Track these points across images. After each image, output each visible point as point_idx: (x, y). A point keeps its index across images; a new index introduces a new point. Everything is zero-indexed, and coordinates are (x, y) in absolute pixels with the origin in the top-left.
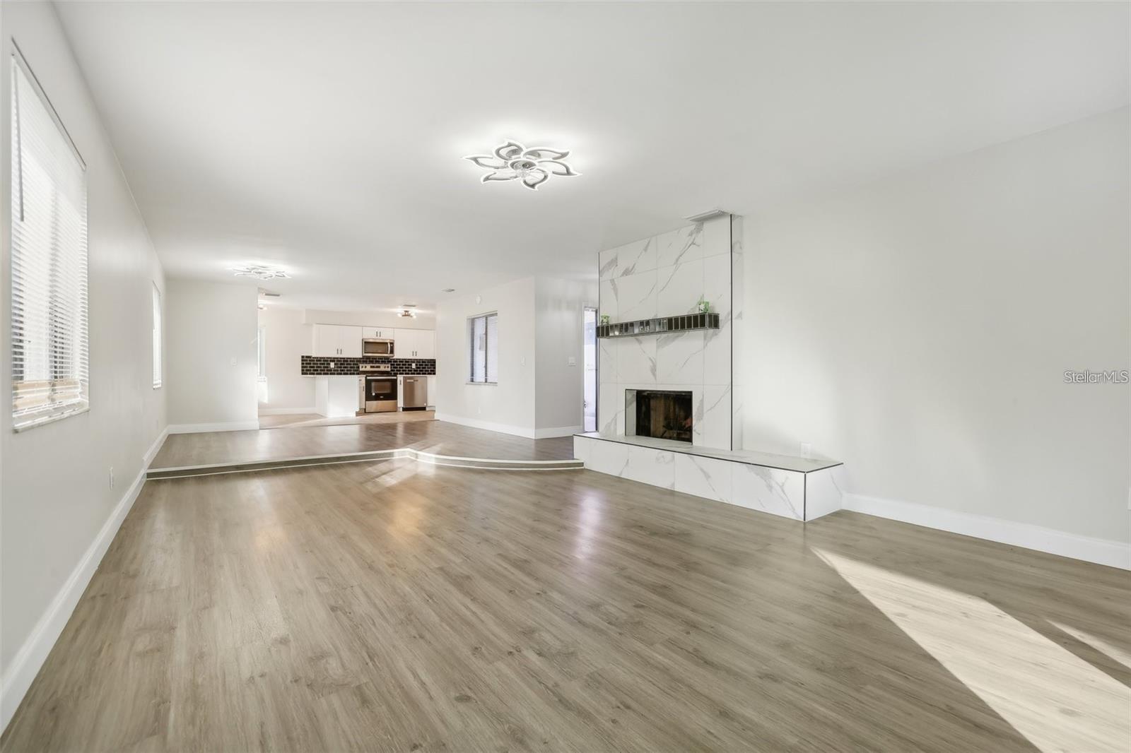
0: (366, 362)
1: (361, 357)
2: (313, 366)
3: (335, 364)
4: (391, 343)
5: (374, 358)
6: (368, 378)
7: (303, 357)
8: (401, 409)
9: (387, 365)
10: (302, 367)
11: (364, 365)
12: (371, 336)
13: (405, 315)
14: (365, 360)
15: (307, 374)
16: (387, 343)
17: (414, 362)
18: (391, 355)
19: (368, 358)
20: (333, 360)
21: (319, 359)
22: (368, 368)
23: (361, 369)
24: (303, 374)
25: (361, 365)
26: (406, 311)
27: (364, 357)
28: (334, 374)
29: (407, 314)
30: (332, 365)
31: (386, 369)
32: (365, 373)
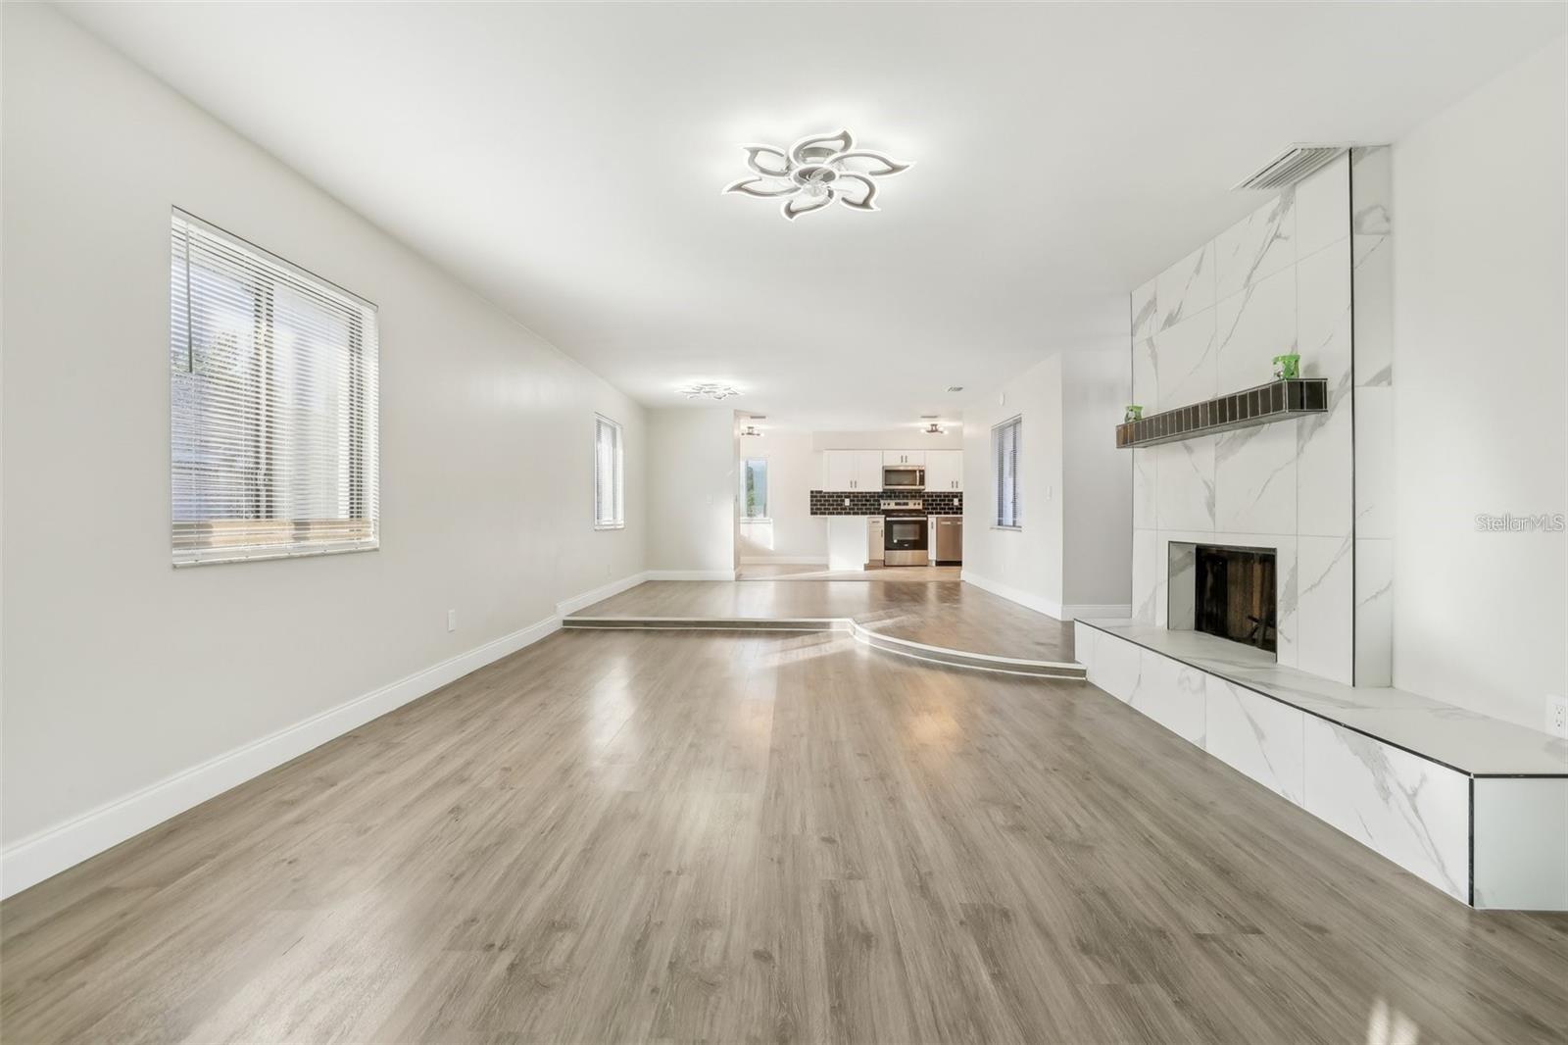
0: (890, 497)
1: (881, 490)
2: (825, 504)
3: (850, 501)
4: (920, 471)
5: (901, 492)
6: (888, 519)
7: (812, 492)
8: (934, 564)
9: (917, 502)
10: (812, 505)
11: (886, 502)
12: (894, 461)
13: (932, 431)
14: (888, 494)
15: (816, 513)
16: (915, 471)
17: (956, 497)
18: (922, 487)
19: (893, 491)
20: (848, 495)
21: (831, 495)
22: (892, 505)
23: (882, 507)
24: (812, 514)
25: (882, 502)
26: (933, 425)
27: (885, 492)
28: (849, 513)
29: (934, 430)
30: (847, 502)
31: (917, 507)
32: (888, 513)
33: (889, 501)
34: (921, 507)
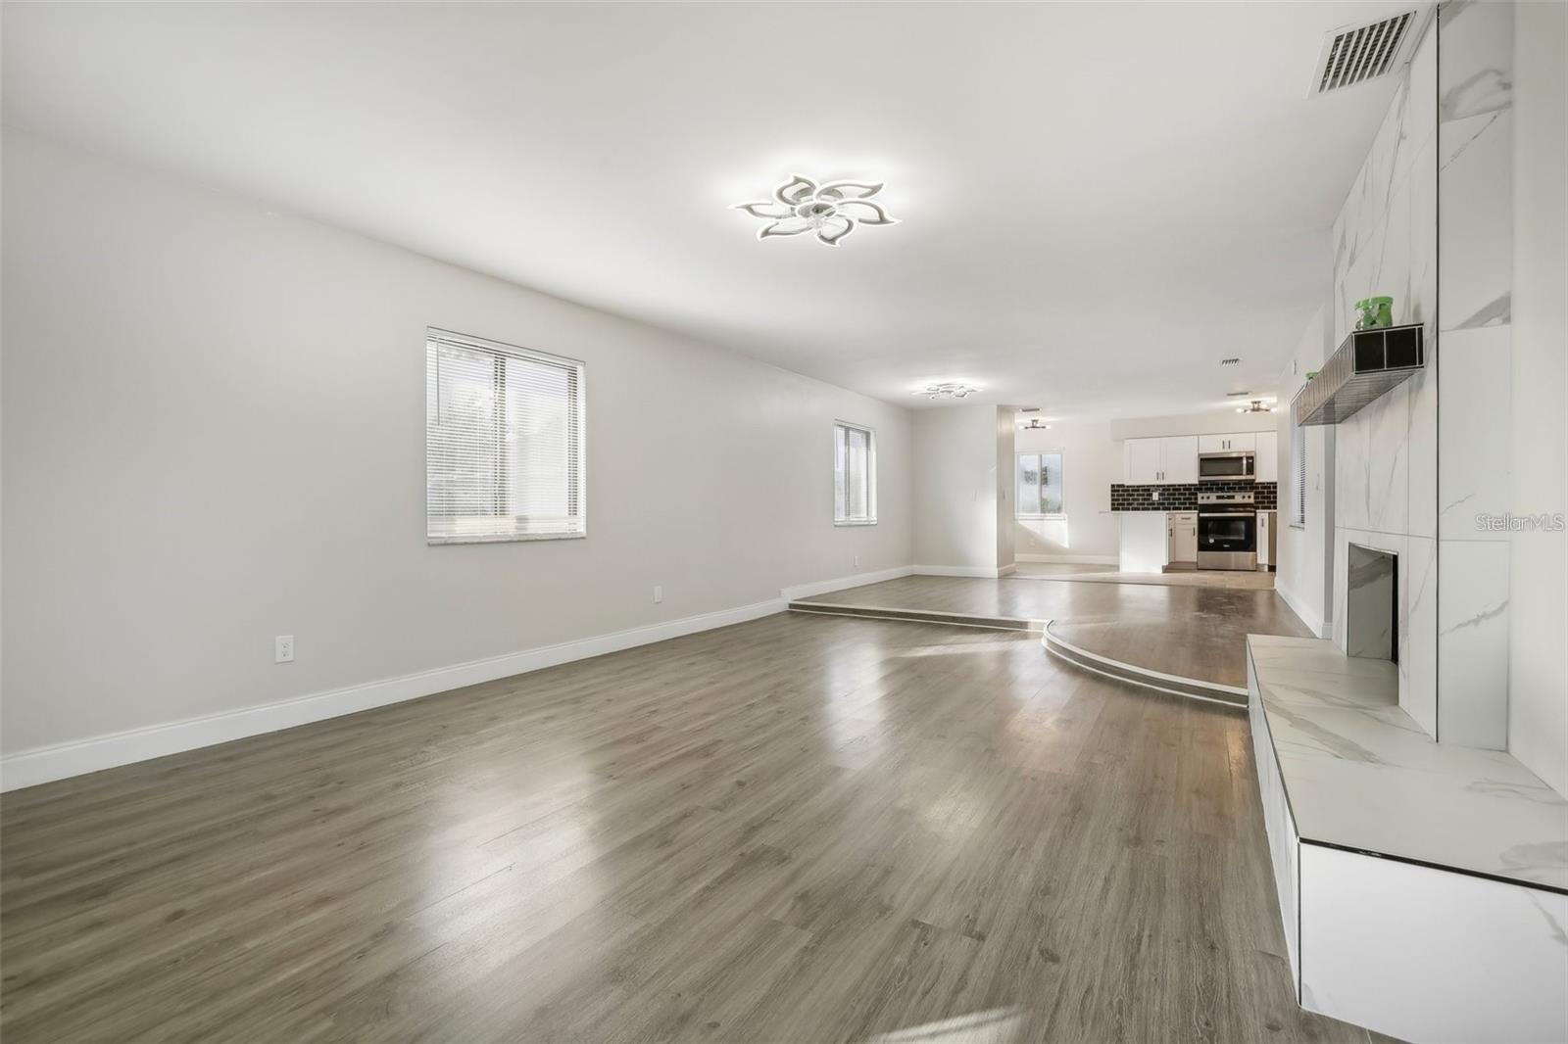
0: (1211, 490)
1: (1196, 482)
2: (1126, 498)
3: (1160, 494)
4: (1248, 458)
5: (1227, 483)
6: (1201, 515)
7: (1113, 486)
8: (1266, 569)
9: (1247, 494)
10: (1113, 500)
11: (1206, 495)
12: (1213, 447)
14: (1203, 487)
15: (1118, 509)
16: (1241, 458)
18: (1251, 477)
19: (1213, 483)
20: (1157, 488)
21: (1136, 489)
22: (1212, 499)
23: (1200, 501)
24: (1113, 509)
26: (1258, 402)
27: (1201, 483)
28: (1156, 509)
29: (1256, 408)
30: (1155, 496)
31: (1246, 501)
32: (1204, 508)
33: (1209, 494)
34: (1252, 501)
